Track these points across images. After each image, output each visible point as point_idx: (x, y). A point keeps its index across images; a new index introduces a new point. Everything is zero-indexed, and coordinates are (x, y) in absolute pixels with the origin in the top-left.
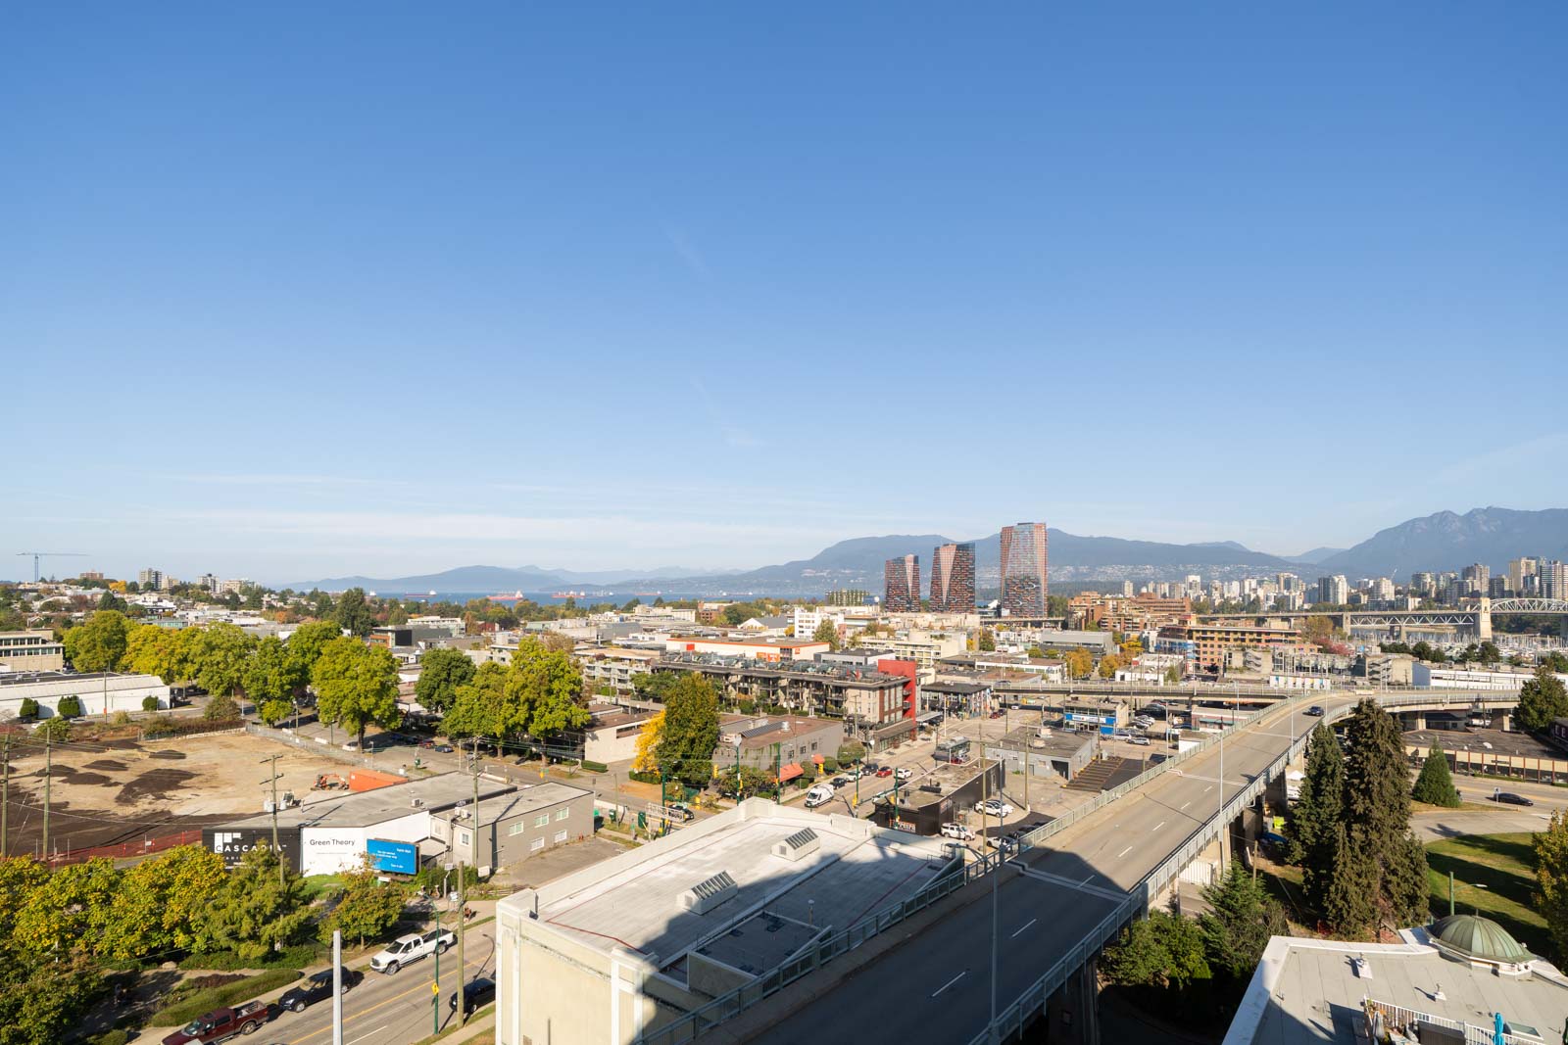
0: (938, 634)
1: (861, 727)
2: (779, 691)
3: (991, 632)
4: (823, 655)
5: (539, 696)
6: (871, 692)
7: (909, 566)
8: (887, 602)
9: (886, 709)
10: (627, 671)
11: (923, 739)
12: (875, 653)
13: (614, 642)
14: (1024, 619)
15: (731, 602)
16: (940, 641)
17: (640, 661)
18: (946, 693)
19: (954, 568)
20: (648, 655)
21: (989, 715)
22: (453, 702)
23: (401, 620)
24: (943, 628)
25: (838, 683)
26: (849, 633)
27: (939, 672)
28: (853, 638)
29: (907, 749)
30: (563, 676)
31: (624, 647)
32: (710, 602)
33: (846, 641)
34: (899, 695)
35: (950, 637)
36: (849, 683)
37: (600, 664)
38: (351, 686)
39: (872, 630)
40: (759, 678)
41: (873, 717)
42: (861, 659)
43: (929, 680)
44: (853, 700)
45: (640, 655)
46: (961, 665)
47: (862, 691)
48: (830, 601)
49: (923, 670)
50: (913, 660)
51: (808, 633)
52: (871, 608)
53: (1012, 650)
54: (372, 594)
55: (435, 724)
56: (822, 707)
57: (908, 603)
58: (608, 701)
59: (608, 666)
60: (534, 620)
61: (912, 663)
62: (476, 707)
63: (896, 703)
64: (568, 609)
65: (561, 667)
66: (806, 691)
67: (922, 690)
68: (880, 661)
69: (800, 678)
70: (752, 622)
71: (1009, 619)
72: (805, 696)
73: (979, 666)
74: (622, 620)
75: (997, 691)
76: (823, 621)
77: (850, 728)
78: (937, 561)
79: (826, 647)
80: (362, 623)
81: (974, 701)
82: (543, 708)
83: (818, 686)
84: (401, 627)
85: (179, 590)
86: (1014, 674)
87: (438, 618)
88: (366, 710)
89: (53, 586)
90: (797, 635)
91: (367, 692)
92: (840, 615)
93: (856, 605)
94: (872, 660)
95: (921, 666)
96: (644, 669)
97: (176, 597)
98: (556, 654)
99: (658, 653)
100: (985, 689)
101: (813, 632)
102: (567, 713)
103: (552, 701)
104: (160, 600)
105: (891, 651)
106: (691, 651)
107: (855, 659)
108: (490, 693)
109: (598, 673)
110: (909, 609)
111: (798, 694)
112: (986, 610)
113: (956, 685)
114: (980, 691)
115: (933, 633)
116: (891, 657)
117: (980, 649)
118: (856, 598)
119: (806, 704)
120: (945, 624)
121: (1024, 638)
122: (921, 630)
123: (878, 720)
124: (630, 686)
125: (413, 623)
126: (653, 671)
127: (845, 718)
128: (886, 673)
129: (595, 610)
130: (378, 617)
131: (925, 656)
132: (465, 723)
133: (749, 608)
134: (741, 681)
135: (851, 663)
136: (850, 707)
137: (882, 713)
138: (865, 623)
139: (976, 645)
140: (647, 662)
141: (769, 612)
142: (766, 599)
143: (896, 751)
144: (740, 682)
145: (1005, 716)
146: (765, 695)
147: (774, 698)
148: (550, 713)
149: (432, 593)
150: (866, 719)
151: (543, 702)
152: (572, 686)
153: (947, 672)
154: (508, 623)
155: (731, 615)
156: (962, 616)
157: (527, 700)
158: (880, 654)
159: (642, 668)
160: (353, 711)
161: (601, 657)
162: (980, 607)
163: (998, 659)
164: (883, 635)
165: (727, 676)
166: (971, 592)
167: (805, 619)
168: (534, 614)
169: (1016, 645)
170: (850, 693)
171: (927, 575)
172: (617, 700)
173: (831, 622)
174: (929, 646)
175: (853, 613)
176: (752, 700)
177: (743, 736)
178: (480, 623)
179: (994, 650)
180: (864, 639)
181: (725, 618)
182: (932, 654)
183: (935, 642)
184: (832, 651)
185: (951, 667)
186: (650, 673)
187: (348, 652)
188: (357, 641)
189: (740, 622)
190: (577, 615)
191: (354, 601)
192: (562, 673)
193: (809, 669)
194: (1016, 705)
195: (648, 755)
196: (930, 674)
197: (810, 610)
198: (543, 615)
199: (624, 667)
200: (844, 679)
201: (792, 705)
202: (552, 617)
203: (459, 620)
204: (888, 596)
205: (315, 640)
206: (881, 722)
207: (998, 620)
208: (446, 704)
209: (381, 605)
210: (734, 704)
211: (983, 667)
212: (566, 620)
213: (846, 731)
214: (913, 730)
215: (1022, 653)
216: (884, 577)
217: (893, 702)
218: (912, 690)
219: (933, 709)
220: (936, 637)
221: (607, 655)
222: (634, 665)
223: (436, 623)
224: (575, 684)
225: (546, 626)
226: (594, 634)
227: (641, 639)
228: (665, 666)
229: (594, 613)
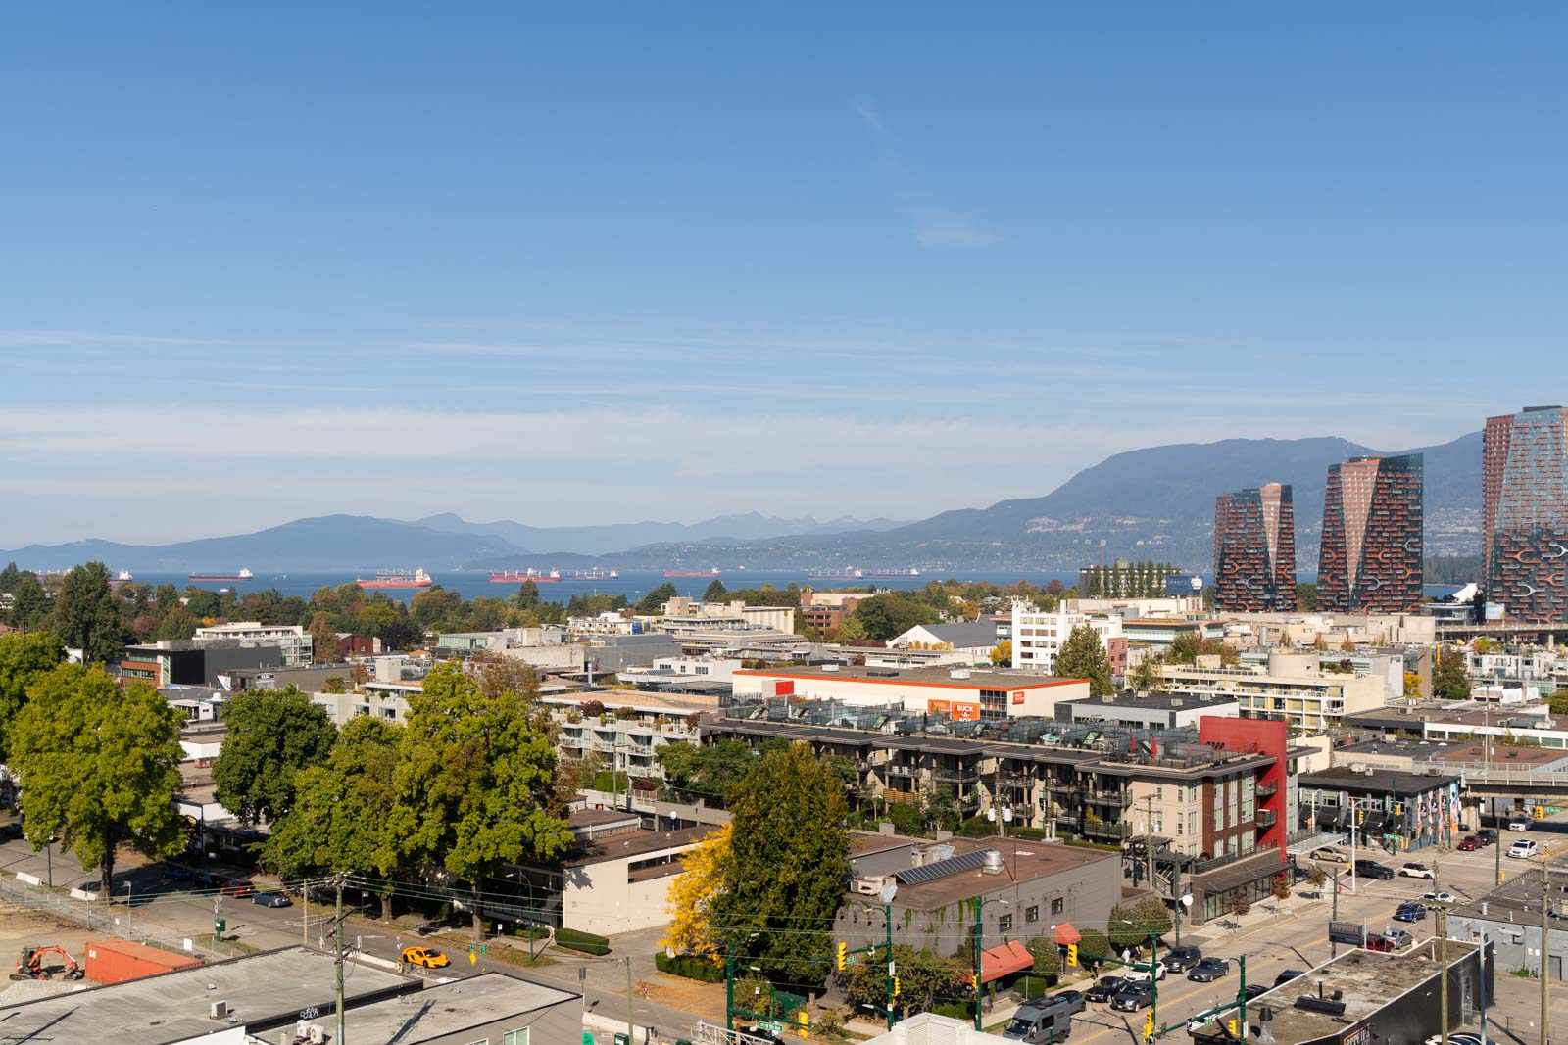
0: (1337, 659)
1: (1161, 866)
2: (980, 787)
3: (1461, 655)
4: (1074, 705)
5: (467, 792)
6: (1185, 789)
7: (1271, 508)
8: (1219, 591)
9: (1219, 826)
10: (649, 738)
11: (1303, 895)
12: (1193, 702)
13: (621, 677)
14: (1538, 627)
15: (871, 591)
16: (1342, 676)
17: (677, 717)
18: (1357, 793)
19: (1373, 511)
20: (694, 706)
21: (1455, 844)
22: (290, 801)
23: (184, 630)
24: (1348, 646)
25: (1110, 767)
26: (1134, 658)
27: (1339, 745)
28: (1141, 669)
29: (1268, 915)
30: (515, 749)
31: (642, 687)
32: (828, 591)
33: (1126, 674)
34: (1248, 795)
35: (1366, 666)
36: (1134, 767)
37: (592, 724)
38: (87, 765)
39: (1185, 650)
40: (935, 755)
41: (1188, 844)
42: (1161, 716)
43: (1318, 763)
44: (1144, 805)
46: (1390, 730)
47: (1165, 787)
48: (1091, 587)
49: (1302, 741)
50: (1279, 718)
51: (1043, 658)
52: (1183, 602)
53: (1511, 696)
54: (124, 576)
55: (254, 846)
56: (1073, 820)
57: (1268, 591)
58: (611, 803)
59: (609, 728)
60: (452, 630)
61: (1276, 723)
62: (337, 811)
63: (1240, 813)
64: (524, 607)
65: (510, 729)
66: (1039, 785)
67: (1300, 785)
68: (1203, 719)
69: (1025, 756)
70: (918, 635)
71: (1503, 627)
72: (1036, 795)
73: (1432, 733)
74: (637, 629)
75: (1477, 788)
76: (1076, 632)
77: (1138, 869)
78: (1334, 496)
79: (1082, 690)
80: (104, 636)
81: (1421, 810)
82: (475, 817)
83: (1066, 773)
84: (182, 645)
86: (1512, 751)
87: (256, 625)
88: (115, 817)
90: (1017, 662)
91: (119, 779)
92: (1112, 618)
93: (1149, 596)
94: (1186, 718)
95: (1297, 732)
96: (686, 735)
98: (501, 701)
99: (715, 700)
100: (1446, 785)
101: (1053, 656)
102: (523, 828)
103: (493, 802)
105: (1230, 699)
106: (786, 697)
107: (1147, 716)
108: (363, 783)
109: (589, 743)
110: (1270, 606)
111: (1020, 791)
112: (1449, 606)
113: (1379, 774)
114: (1435, 789)
115: (1326, 659)
116: (1231, 710)
117: (1435, 694)
118: (1149, 581)
119: (1039, 815)
120: (1355, 638)
121: (1538, 670)
122: (1297, 652)
123: (1198, 850)
124: (656, 771)
125: (202, 636)
126: (704, 739)
127: (1126, 846)
128: (1219, 746)
129: (582, 608)
130: (137, 624)
131: (1307, 709)
132: (315, 845)
133: (912, 604)
134: (895, 762)
135: (1139, 724)
136: (1137, 821)
137: (1210, 835)
138: (1170, 636)
139: (1426, 686)
140: (692, 720)
141: (955, 612)
142: (950, 583)
143: (1242, 920)
144: (891, 764)
145: (1493, 846)
146: (947, 792)
147: (966, 799)
149: (245, 573)
150: (1173, 848)
151: (475, 803)
152: (533, 770)
153: (1358, 746)
154: (400, 636)
155: (873, 619)
156: (1392, 620)
157: (442, 799)
158: (1206, 704)
159: (681, 731)
160: (91, 817)
161: (594, 710)
162: (1435, 600)
163: (1476, 718)
164: (1211, 662)
165: (865, 750)
166: (1414, 566)
167: (1035, 627)
168: (452, 618)
169: (1518, 685)
170: (1138, 789)
171: (1310, 528)
172: (629, 801)
173: (1092, 636)
174: (1317, 688)
175: (1142, 613)
176: (919, 804)
177: (899, 881)
178: (343, 636)
179: (1467, 697)
180: (1168, 670)
181: (861, 625)
182: (1324, 705)
183: (1330, 678)
184: (1095, 699)
185: (1366, 735)
186: (698, 744)
187: (80, 696)
188: (97, 673)
189: (893, 633)
190: (542, 620)
191: (89, 591)
192: (513, 742)
193: (1046, 737)
194: (1521, 820)
195: (696, 920)
196: (1319, 750)
197: (1047, 607)
198: (471, 620)
199: (644, 731)
200: (1124, 758)
201: (1008, 815)
202: (491, 624)
203: (298, 629)
204: (1222, 575)
205: (14, 670)
206: (1208, 854)
207: (1477, 628)
208: (276, 805)
209: (142, 600)
210: (881, 813)
211: (1442, 734)
212: (519, 630)
213: (1128, 874)
214: (1280, 874)
215: (1533, 703)
216: (1212, 533)
217: (1233, 812)
218: (1280, 785)
219: (1326, 827)
220: (1332, 667)
221: (606, 705)
222: (665, 727)
223: (252, 637)
224: (540, 766)
225: (479, 642)
226: (579, 661)
227: (678, 671)
228: (729, 729)
229: (578, 616)
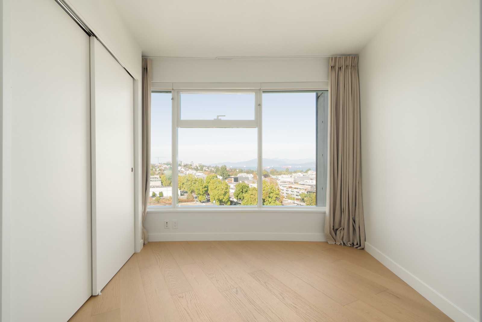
5: (266, 198)
13: (299, 183)
17: (303, 189)
23: (236, 174)
31: (302, 184)
37: (290, 189)
38: (217, 192)
45: (304, 187)
58: (292, 202)
59: (293, 190)
60: (274, 175)
62: (249, 200)
64: (286, 172)
65: (273, 189)
74: (304, 175)
80: (226, 175)
82: (267, 202)
84: (235, 177)
85: (185, 166)
87: (246, 174)
89: (161, 165)
96: (304, 192)
97: (185, 168)
98: (271, 185)
103: (270, 200)
104: (181, 168)
108: (252, 196)
109: (290, 192)
124: (299, 197)
125: (239, 175)
126: (307, 192)
129: (295, 172)
140: (305, 189)
148: (270, 203)
151: (267, 200)
154: (266, 176)
161: (290, 187)
186: (306, 193)
190: (289, 174)
192: (273, 191)
198: (278, 174)
199: (298, 191)
203: (252, 174)
205: (211, 179)
208: (242, 199)
209: (232, 170)
221: (292, 187)
222: (301, 190)
223: (245, 176)
224: (277, 195)
225: (277, 177)
226: (293, 180)
227: (308, 182)
228: (311, 191)
229: (294, 173)
